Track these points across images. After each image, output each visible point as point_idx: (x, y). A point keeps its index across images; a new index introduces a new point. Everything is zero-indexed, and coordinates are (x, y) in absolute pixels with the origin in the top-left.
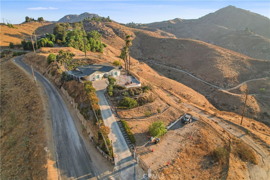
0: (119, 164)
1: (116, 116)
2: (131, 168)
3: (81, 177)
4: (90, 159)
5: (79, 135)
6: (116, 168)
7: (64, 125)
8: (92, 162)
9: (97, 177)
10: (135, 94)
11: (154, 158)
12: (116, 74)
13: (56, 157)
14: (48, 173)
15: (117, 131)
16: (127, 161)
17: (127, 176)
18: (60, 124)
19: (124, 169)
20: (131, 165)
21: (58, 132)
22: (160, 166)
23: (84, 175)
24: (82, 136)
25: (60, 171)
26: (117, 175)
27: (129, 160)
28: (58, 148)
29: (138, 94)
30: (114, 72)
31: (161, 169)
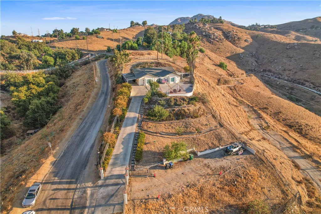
0: (106, 179)
1: (139, 127)
2: (114, 187)
3: (64, 180)
4: (86, 166)
5: (95, 140)
6: (100, 182)
7: (89, 128)
8: (85, 169)
9: (77, 185)
10: (176, 104)
11: (149, 185)
12: (173, 80)
13: (59, 156)
14: (41, 168)
15: (128, 143)
16: (116, 179)
17: (105, 194)
18: (87, 126)
19: (108, 185)
20: (117, 184)
21: (80, 132)
22: (148, 196)
23: (68, 179)
24: (97, 141)
25: (53, 169)
26: (96, 189)
27: (119, 178)
28: (68, 148)
29: (179, 105)
30: (171, 78)
31: (146, 199)
